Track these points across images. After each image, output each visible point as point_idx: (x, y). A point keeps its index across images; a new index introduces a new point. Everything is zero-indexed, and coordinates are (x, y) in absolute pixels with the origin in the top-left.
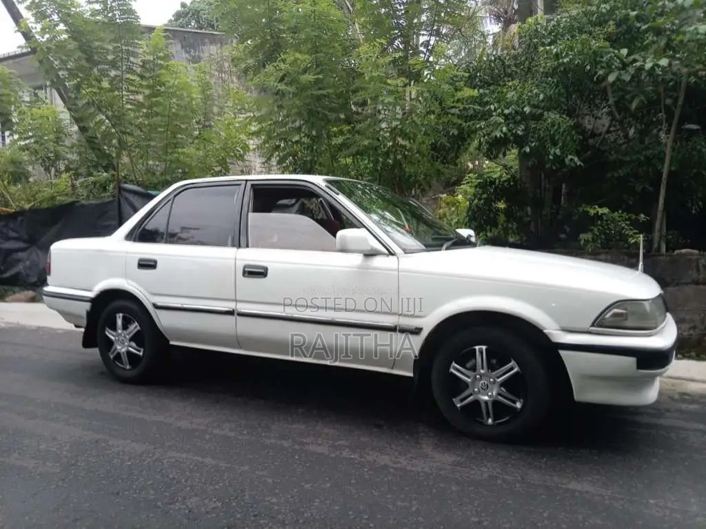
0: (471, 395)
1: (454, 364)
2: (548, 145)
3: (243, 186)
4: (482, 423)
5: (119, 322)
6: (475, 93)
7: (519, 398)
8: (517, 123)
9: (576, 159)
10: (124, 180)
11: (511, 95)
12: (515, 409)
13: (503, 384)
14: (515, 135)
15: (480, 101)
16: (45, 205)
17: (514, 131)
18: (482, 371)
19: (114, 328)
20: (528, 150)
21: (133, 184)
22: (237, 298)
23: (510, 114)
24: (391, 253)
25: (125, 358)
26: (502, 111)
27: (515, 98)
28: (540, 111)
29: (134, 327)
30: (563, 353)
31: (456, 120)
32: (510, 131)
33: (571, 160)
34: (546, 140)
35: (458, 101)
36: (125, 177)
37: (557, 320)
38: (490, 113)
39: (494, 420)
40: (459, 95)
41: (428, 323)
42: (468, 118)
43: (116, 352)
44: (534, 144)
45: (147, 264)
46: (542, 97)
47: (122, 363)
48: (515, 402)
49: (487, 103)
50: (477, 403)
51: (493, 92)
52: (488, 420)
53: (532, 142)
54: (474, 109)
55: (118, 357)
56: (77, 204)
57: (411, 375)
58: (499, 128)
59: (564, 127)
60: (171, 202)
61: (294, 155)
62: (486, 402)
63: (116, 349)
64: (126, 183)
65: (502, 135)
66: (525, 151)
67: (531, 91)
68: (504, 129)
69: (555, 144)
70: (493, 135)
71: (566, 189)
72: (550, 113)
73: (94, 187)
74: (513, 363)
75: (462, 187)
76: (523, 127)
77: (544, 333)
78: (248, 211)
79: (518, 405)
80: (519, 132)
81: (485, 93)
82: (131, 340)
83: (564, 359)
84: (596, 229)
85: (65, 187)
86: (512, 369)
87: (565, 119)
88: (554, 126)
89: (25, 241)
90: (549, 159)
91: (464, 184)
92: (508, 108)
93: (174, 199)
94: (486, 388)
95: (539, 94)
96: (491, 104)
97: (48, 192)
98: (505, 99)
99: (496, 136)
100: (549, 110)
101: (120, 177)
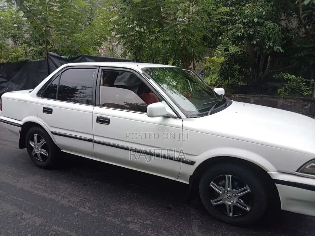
0: (221, 200)
1: (212, 182)
2: (266, 40)
3: (97, 70)
4: (227, 215)
5: (36, 138)
6: (227, 9)
7: (248, 205)
8: (250, 27)
9: (280, 48)
10: (50, 50)
11: (247, 11)
12: (246, 211)
13: (241, 197)
14: (249, 34)
15: (229, 14)
16: (14, 61)
17: (248, 32)
18: (228, 189)
19: (33, 141)
20: (255, 43)
21: (54, 52)
22: (94, 134)
23: (247, 22)
24: (179, 117)
25: (39, 156)
26: (242, 20)
27: (249, 13)
28: (262, 21)
29: (43, 141)
30: (277, 185)
31: (216, 24)
32: (245, 31)
33: (278, 49)
34: (265, 38)
35: (219, 14)
36: (50, 49)
37: (276, 167)
38: (235, 21)
39: (233, 214)
40: (219, 10)
41: (199, 159)
42: (224, 24)
43: (35, 153)
44: (258, 40)
45: (47, 111)
46: (264, 13)
47: (38, 158)
48: (246, 207)
49: (234, 15)
50: (224, 205)
51: (237, 9)
52: (230, 213)
53: (258, 38)
54: (227, 19)
55: (36, 155)
56: (28, 61)
57: (188, 183)
58: (240, 31)
59: (275, 30)
60: (60, 76)
61: (132, 42)
62: (230, 206)
63: (35, 151)
64: (51, 51)
65: (242, 35)
66: (253, 43)
67: (259, 10)
68: (243, 31)
69: (270, 40)
70: (237, 34)
71: (270, 58)
72: (268, 22)
73: (36, 53)
74: (247, 187)
75: (216, 51)
76: (253, 30)
77: (267, 173)
78: (100, 85)
79: (248, 209)
80: (251, 33)
81: (233, 10)
82: (42, 148)
83: (277, 188)
84: (286, 86)
85: (22, 52)
86: (246, 190)
87: (276, 26)
88: (270, 29)
89: (5, 78)
90: (266, 48)
91: (217, 49)
92: (245, 19)
93: (61, 75)
94: (230, 198)
95: (263, 11)
96: (236, 16)
97: (14, 55)
98: (243, 14)
99: (238, 35)
100: (267, 20)
101: (48, 49)
